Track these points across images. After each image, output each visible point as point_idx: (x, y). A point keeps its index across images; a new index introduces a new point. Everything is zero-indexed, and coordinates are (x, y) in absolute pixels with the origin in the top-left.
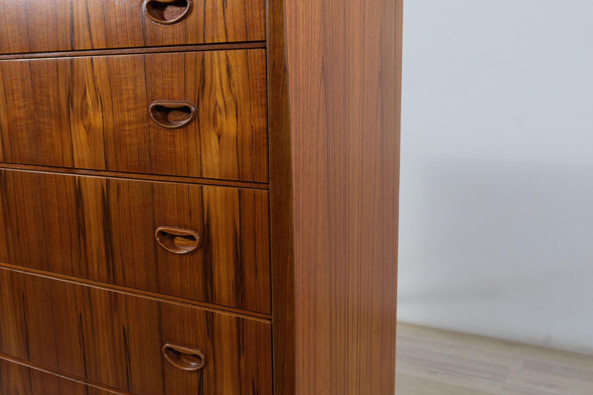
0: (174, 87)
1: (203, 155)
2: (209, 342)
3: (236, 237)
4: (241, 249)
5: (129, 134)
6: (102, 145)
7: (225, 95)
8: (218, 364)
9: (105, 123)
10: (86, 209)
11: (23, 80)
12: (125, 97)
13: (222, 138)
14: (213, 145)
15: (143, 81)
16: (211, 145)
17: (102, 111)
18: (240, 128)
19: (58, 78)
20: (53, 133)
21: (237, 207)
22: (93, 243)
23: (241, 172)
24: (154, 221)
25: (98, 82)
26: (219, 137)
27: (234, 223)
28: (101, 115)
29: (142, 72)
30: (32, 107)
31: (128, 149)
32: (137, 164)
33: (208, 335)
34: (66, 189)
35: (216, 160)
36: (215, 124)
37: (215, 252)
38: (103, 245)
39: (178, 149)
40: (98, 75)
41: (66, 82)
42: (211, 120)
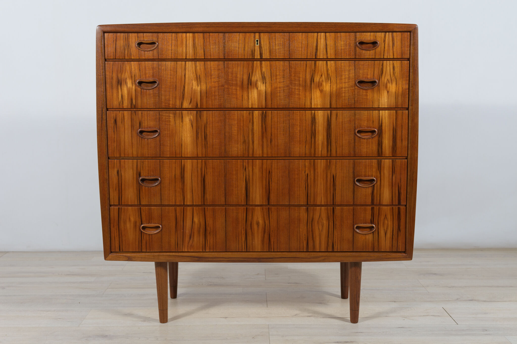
0: (369, 73)
1: (380, 99)
2: (379, 173)
3: (394, 129)
4: (396, 133)
5: (344, 92)
6: (329, 97)
7: (392, 77)
8: (382, 181)
9: (331, 88)
10: (317, 125)
11: (284, 70)
12: (343, 77)
13: (389, 93)
14: (385, 95)
15: (353, 71)
16: (384, 95)
17: (330, 83)
18: (397, 88)
19: (306, 69)
20: (300, 93)
21: (395, 117)
22: (320, 139)
23: (397, 104)
24: (355, 127)
25: (329, 72)
26: (388, 92)
27: (393, 124)
28: (329, 85)
29: (353, 68)
30: (288, 82)
31: (343, 98)
32: (347, 104)
33: (378, 170)
34: (306, 117)
35: (386, 100)
36: (386, 87)
37: (384, 136)
38: (325, 140)
39: (368, 97)
40: (330, 69)
41: (311, 72)
42: (385, 86)
